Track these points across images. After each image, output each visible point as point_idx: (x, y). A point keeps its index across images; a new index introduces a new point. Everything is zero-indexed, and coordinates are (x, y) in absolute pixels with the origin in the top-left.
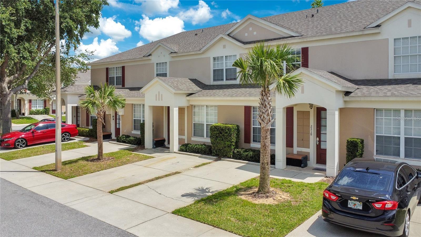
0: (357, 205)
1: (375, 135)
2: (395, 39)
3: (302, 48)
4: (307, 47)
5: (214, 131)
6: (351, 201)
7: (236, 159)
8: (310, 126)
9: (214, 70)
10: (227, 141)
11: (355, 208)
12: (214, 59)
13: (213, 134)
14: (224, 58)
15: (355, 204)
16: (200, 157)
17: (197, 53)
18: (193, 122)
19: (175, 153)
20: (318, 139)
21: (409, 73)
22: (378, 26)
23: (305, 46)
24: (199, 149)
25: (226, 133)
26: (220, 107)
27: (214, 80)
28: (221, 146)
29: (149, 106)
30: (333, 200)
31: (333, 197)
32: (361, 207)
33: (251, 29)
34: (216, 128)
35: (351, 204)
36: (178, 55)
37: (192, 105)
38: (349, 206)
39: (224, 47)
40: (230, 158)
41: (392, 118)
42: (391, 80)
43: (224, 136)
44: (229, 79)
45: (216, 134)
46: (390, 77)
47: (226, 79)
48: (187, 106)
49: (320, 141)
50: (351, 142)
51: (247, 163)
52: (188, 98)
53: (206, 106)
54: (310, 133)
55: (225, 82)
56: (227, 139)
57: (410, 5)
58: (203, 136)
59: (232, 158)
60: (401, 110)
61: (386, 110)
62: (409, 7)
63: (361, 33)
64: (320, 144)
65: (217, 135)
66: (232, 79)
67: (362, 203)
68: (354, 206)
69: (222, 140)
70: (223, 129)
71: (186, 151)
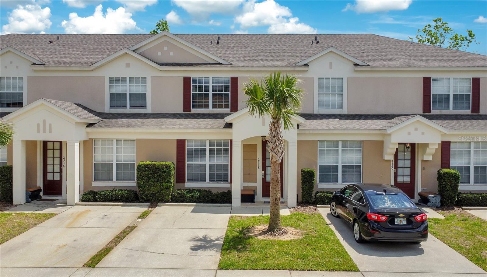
0: (402, 221)
1: (318, 164)
2: (319, 78)
3: (231, 77)
4: (237, 76)
5: (145, 171)
6: (397, 218)
7: (177, 202)
8: (258, 159)
9: (110, 94)
10: (165, 183)
11: (401, 224)
12: (111, 79)
13: (143, 175)
14: (128, 79)
15: (401, 221)
16: (122, 206)
17: (84, 69)
18: (94, 162)
19: (76, 205)
20: (263, 172)
21: (330, 109)
22: (306, 65)
23: (235, 75)
24: (118, 196)
25: (164, 172)
26: (139, 141)
27: (111, 107)
28: (154, 190)
29: (22, 141)
30: (382, 221)
31: (383, 218)
32: (406, 222)
33: (166, 48)
34: (147, 167)
35: (397, 221)
36: (47, 68)
37: (92, 139)
38: (396, 223)
39: (128, 65)
40: (168, 202)
41: (332, 149)
42: (316, 114)
43: (160, 176)
44: (134, 107)
45: (148, 174)
46: (315, 112)
47: (131, 107)
48: (84, 141)
49: (265, 174)
50: (308, 172)
51: (195, 206)
52: (89, 130)
53: (117, 140)
54: (258, 166)
55: (128, 110)
56: (165, 179)
57: (331, 49)
58: (111, 179)
59: (171, 202)
60: (339, 142)
61: (327, 142)
62: (331, 51)
63: (292, 69)
64: (265, 177)
65: (150, 176)
66: (140, 107)
67: (406, 219)
68: (400, 222)
69: (158, 181)
70: (159, 168)
71: (96, 201)
